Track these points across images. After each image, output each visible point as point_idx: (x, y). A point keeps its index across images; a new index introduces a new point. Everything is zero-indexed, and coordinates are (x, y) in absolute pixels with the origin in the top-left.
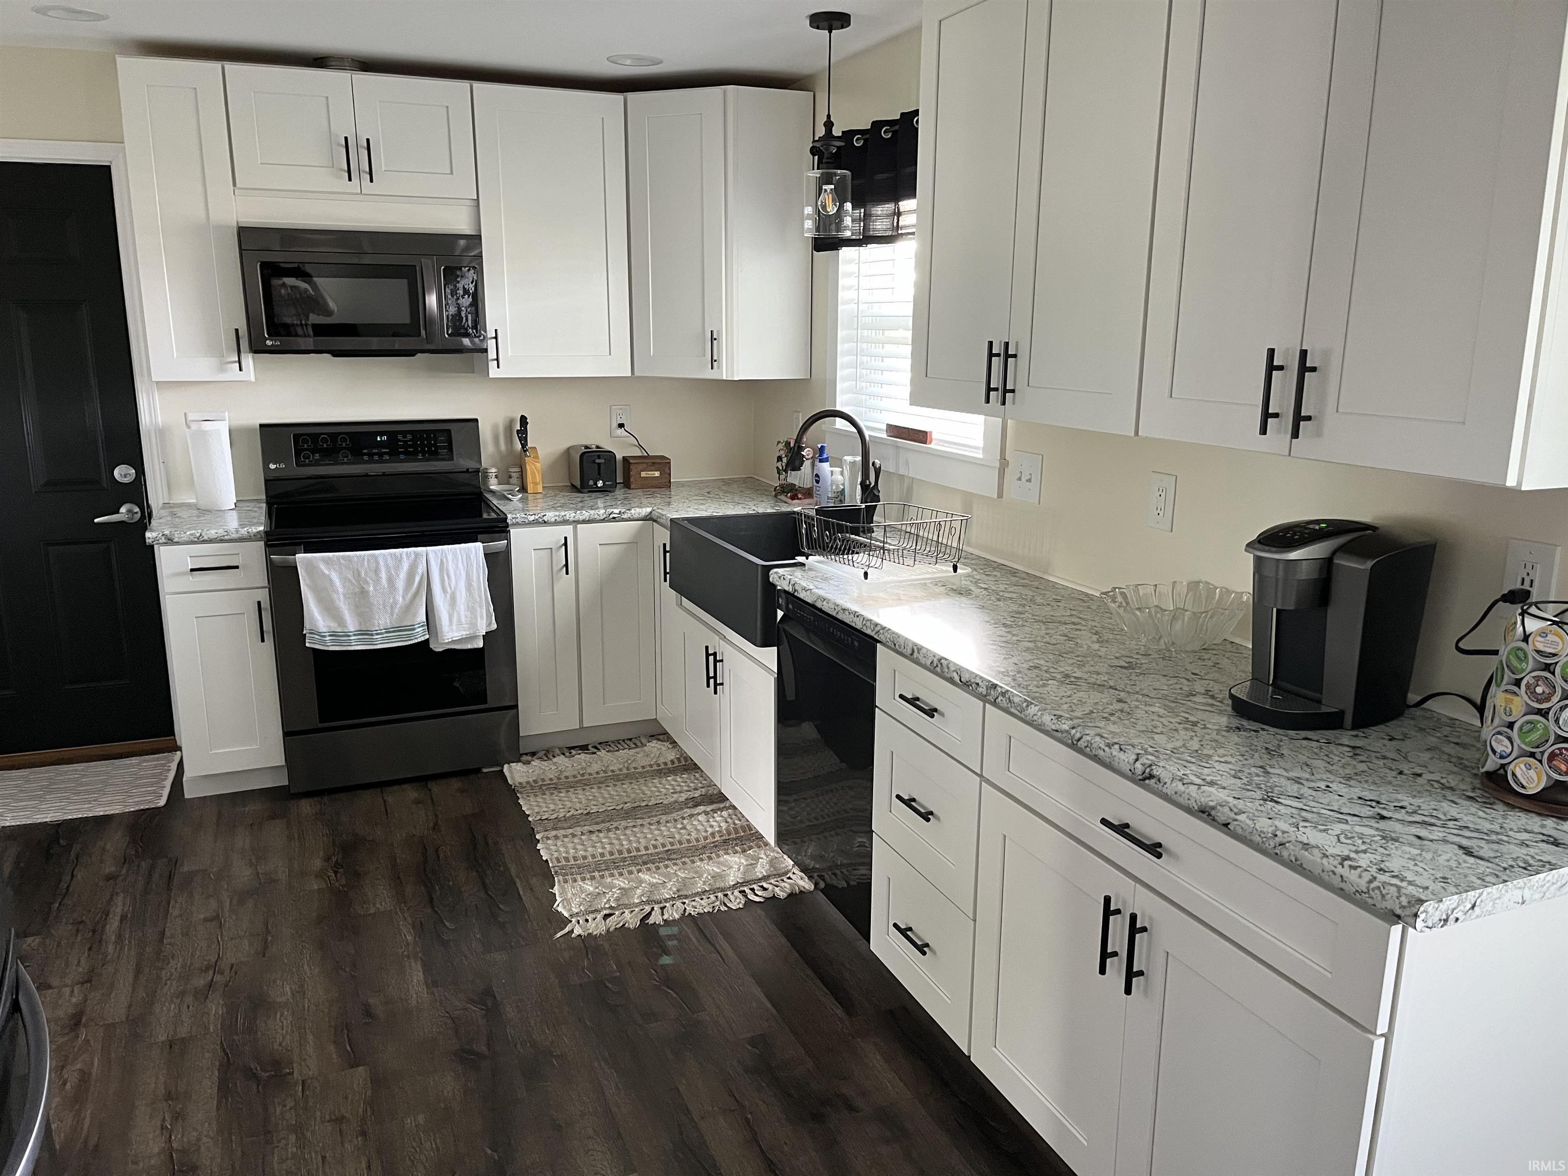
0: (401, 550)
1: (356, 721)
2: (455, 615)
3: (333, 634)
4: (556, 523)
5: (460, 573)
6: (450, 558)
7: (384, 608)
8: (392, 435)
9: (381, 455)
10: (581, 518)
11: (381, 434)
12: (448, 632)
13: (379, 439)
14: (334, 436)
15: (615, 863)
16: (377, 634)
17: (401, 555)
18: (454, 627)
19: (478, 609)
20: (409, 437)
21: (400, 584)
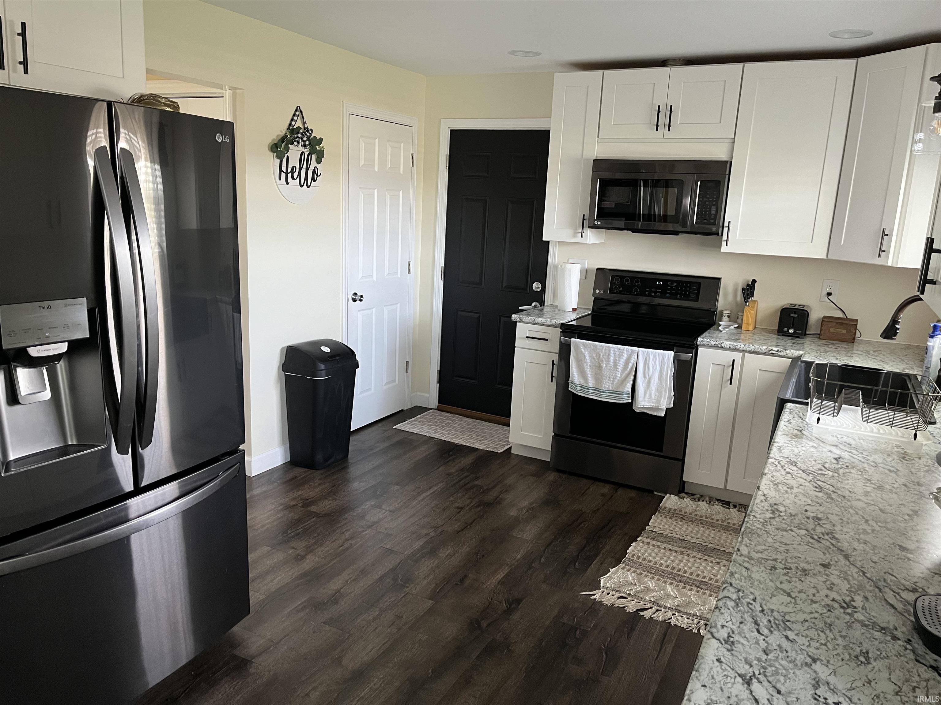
0: (624, 347)
1: (610, 443)
2: (648, 393)
3: (581, 386)
4: (730, 349)
5: (656, 368)
6: (651, 357)
7: (609, 378)
8: (665, 282)
9: (656, 292)
10: (748, 349)
11: (659, 280)
12: (642, 401)
13: (657, 283)
14: (633, 279)
15: (663, 572)
16: (603, 392)
17: (623, 349)
18: (646, 399)
19: (664, 393)
20: (675, 284)
21: (620, 367)
